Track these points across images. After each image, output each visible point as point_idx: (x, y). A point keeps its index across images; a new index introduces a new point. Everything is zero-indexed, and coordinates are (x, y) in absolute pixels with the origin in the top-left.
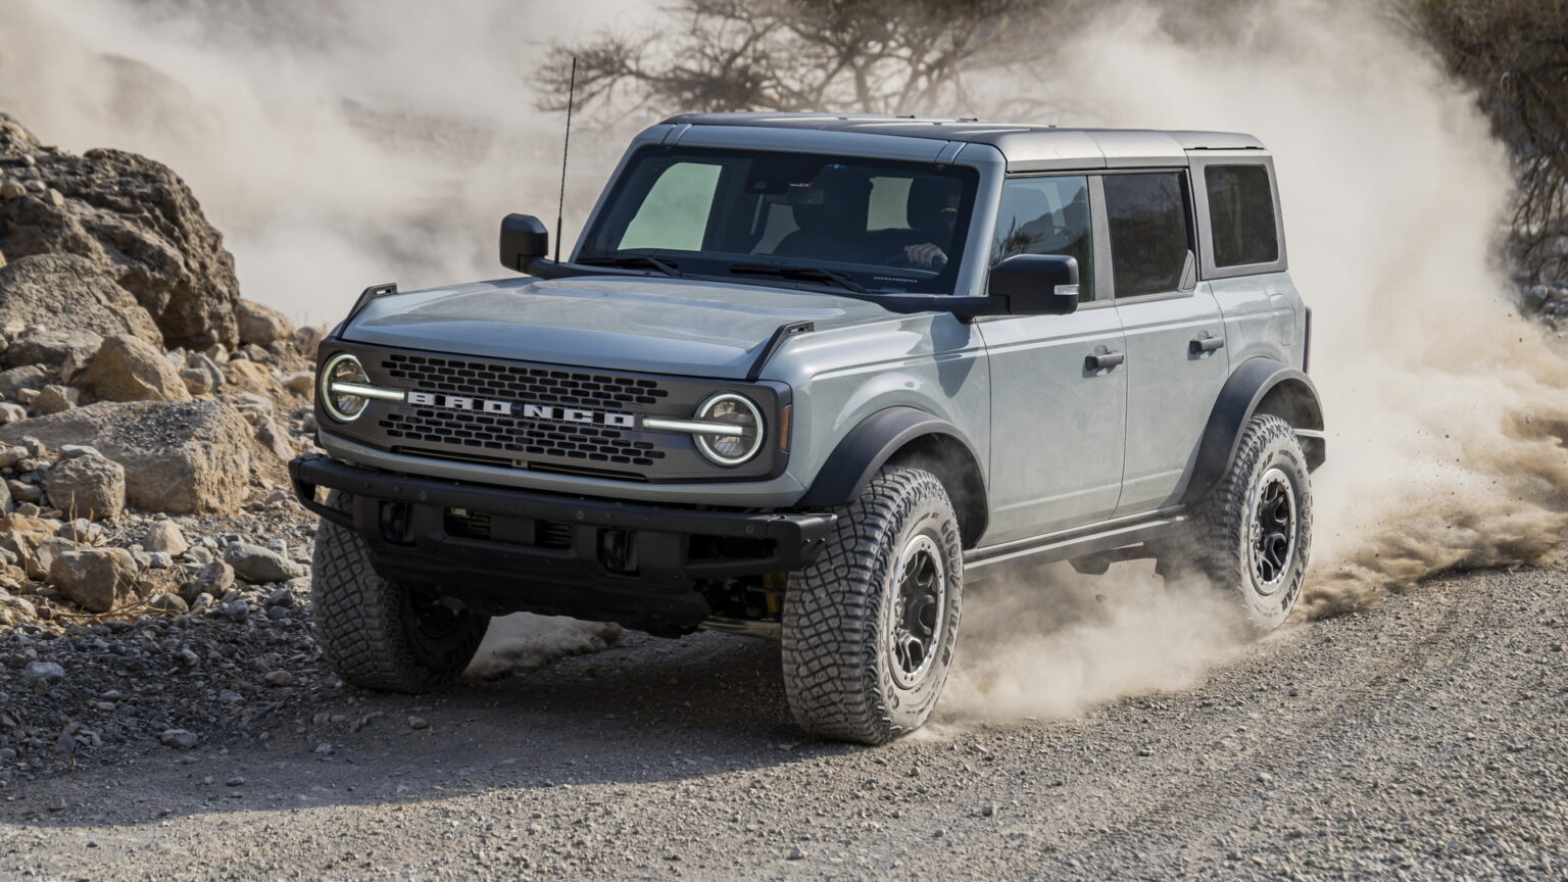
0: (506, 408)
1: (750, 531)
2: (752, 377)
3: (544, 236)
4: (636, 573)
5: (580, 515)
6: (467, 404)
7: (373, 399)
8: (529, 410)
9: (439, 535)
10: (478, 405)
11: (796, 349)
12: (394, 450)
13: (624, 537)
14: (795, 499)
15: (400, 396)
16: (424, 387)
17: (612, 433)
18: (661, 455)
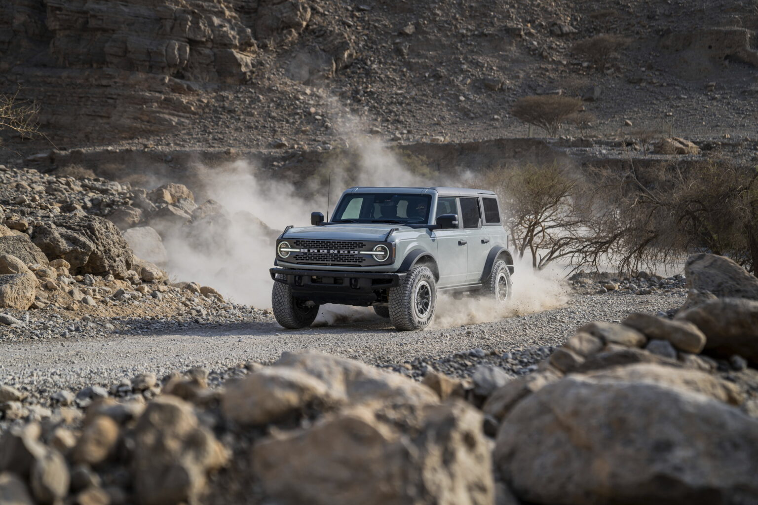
0: (326, 251)
1: (387, 277)
2: (386, 241)
3: (323, 216)
4: (359, 289)
5: (345, 275)
6: (316, 251)
7: (291, 252)
8: (331, 251)
9: (310, 283)
10: (319, 251)
11: (394, 234)
12: (297, 263)
13: (356, 280)
14: (397, 269)
15: (298, 250)
16: (305, 248)
17: (352, 255)
18: (365, 260)
